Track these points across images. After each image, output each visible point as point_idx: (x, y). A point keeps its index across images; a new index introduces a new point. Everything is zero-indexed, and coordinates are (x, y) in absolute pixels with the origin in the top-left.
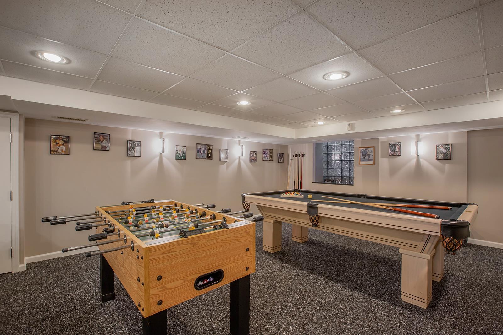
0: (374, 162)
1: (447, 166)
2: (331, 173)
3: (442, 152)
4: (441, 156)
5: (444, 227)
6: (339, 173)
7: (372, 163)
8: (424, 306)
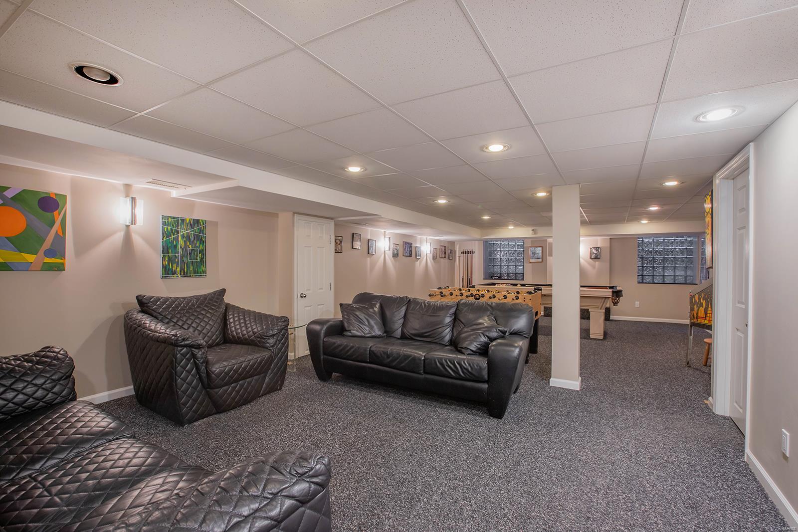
0: (542, 260)
1: (597, 263)
2: (497, 269)
3: (594, 253)
4: (593, 256)
5: (613, 292)
6: (505, 270)
7: (540, 260)
8: (602, 337)
